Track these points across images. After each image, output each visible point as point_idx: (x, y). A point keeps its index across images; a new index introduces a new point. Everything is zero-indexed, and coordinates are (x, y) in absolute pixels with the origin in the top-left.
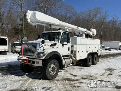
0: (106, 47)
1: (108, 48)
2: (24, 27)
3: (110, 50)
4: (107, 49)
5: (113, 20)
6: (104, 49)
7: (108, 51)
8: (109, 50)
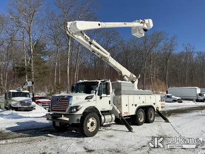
0: (173, 97)
1: (178, 98)
2: (32, 65)
3: (182, 102)
4: (175, 101)
5: (185, 51)
6: (171, 100)
7: (177, 104)
8: (180, 101)
